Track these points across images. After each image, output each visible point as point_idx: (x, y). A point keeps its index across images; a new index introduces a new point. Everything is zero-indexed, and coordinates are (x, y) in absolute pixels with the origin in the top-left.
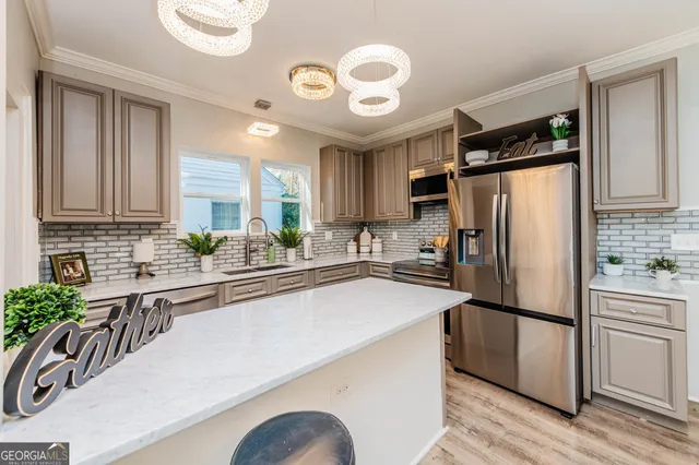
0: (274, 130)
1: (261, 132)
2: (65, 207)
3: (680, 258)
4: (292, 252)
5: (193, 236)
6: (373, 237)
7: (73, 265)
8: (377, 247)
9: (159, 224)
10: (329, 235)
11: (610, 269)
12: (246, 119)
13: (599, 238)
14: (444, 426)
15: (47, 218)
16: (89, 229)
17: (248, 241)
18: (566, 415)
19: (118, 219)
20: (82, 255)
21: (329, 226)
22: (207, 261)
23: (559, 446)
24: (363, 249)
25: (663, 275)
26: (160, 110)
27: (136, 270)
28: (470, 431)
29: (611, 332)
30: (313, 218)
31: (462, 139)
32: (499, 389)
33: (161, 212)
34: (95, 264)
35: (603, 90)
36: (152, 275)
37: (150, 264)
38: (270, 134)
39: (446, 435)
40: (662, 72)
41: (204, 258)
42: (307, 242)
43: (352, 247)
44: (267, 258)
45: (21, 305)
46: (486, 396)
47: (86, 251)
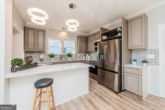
0: (66, 33)
1: (63, 34)
2: (29, 48)
3: (149, 60)
4: (70, 58)
5: (50, 54)
6: (89, 55)
7: (30, 58)
8: (89, 57)
9: (44, 52)
10: (79, 55)
11: (133, 62)
12: (61, 31)
13: (132, 55)
14: (89, 91)
15: (26, 50)
16: (33, 52)
17: (61, 55)
18: (116, 93)
19: (37, 51)
20: (32, 57)
21: (79, 53)
22: (52, 59)
23: (110, 97)
24: (86, 58)
25: (145, 64)
26: (44, 31)
27: (40, 60)
28: (94, 93)
29: (128, 76)
30: (75, 51)
31: (102, 34)
32: (105, 87)
33: (44, 49)
34: (34, 58)
35: (130, 22)
36: (43, 61)
37: (43, 59)
38: (65, 34)
39: (88, 93)
40: (141, 17)
41: (52, 58)
42: (73, 56)
43: (84, 57)
44: (65, 59)
45: (15, 60)
46: (102, 88)
47: (32, 56)
